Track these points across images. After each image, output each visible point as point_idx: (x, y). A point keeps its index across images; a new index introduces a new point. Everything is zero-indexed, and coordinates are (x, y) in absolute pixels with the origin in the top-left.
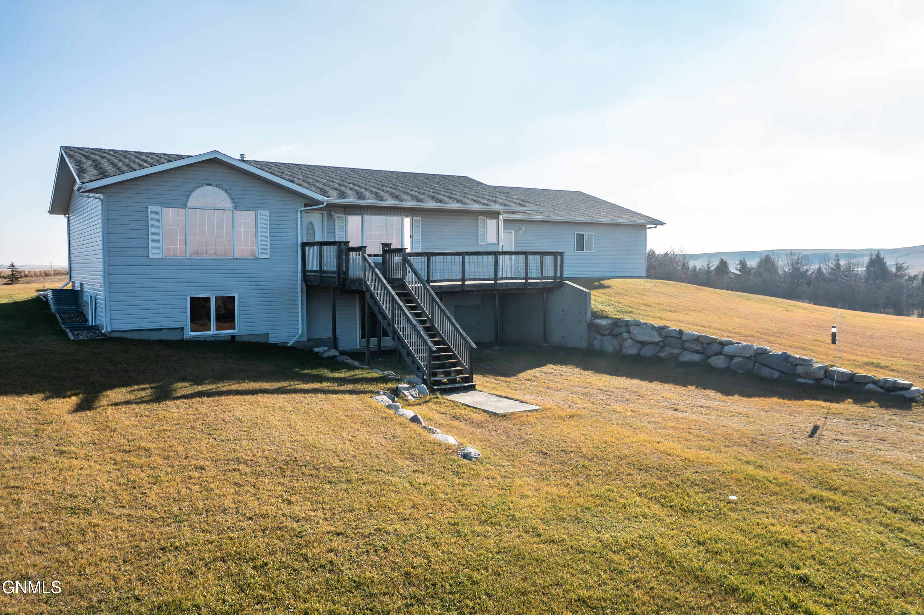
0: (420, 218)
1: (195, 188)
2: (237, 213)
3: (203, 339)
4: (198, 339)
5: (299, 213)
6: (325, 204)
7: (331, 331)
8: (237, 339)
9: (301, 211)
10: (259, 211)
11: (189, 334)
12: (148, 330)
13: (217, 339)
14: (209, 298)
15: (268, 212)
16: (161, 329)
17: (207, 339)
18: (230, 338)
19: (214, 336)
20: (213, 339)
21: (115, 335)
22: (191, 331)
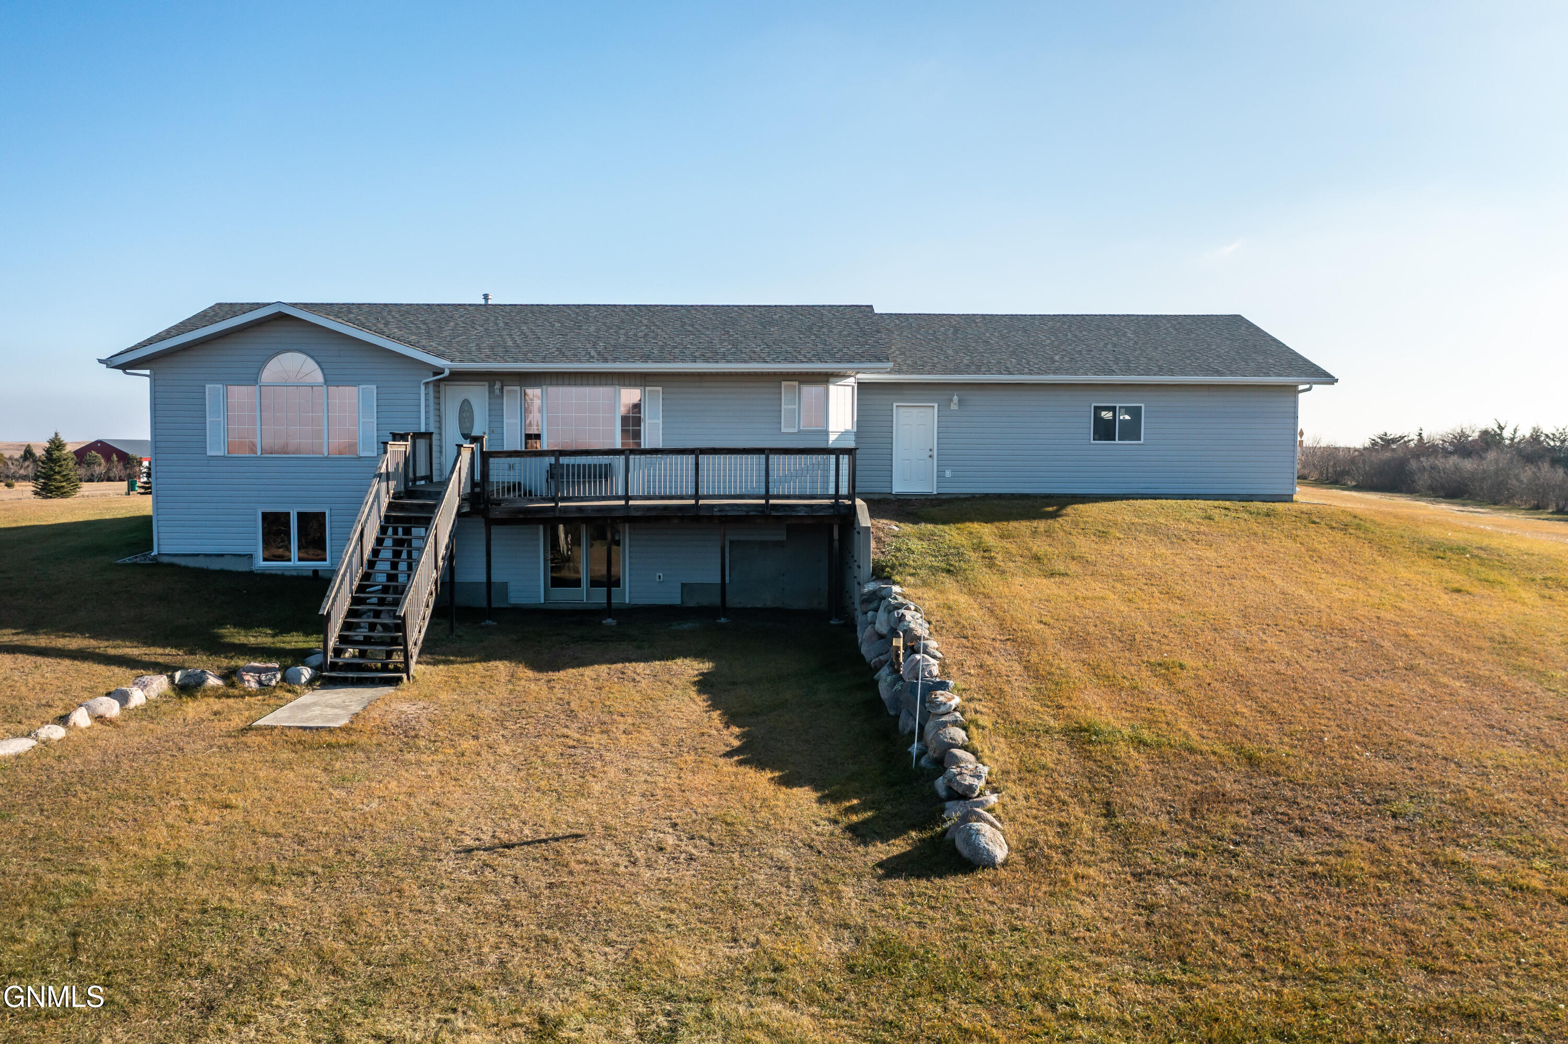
0: (660, 389)
1: (272, 357)
2: (331, 389)
3: (279, 572)
4: (274, 572)
5: (423, 387)
6: (447, 372)
7: (484, 571)
8: (320, 573)
9: (427, 384)
10: (361, 386)
11: (261, 564)
12: (206, 555)
13: (300, 573)
14: (288, 514)
15: (374, 387)
16: (222, 555)
17: (287, 573)
18: (311, 574)
19: (295, 569)
20: (294, 573)
21: (166, 560)
22: (265, 560)
